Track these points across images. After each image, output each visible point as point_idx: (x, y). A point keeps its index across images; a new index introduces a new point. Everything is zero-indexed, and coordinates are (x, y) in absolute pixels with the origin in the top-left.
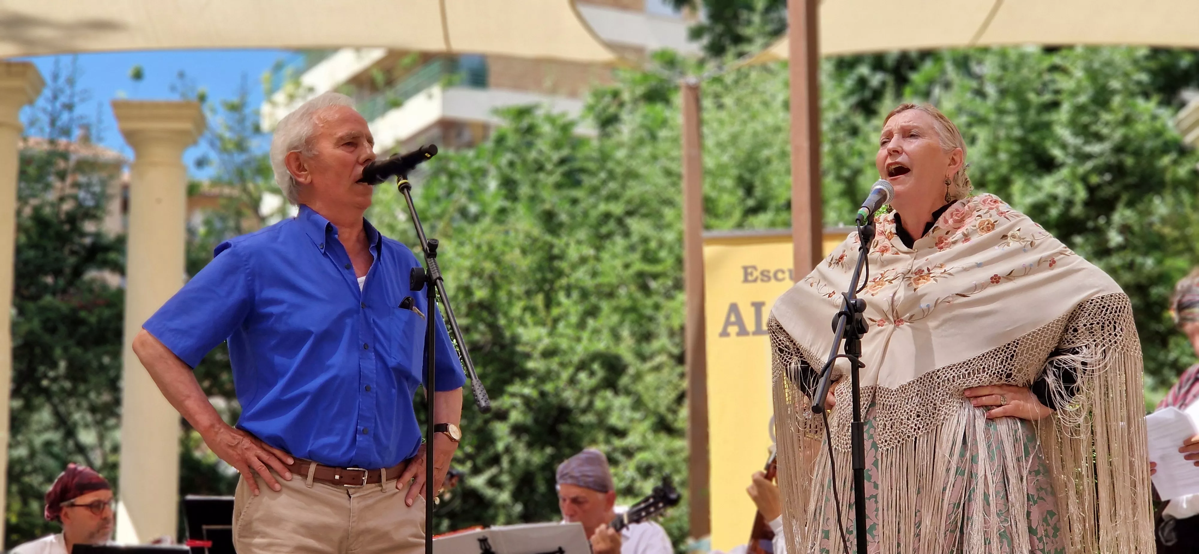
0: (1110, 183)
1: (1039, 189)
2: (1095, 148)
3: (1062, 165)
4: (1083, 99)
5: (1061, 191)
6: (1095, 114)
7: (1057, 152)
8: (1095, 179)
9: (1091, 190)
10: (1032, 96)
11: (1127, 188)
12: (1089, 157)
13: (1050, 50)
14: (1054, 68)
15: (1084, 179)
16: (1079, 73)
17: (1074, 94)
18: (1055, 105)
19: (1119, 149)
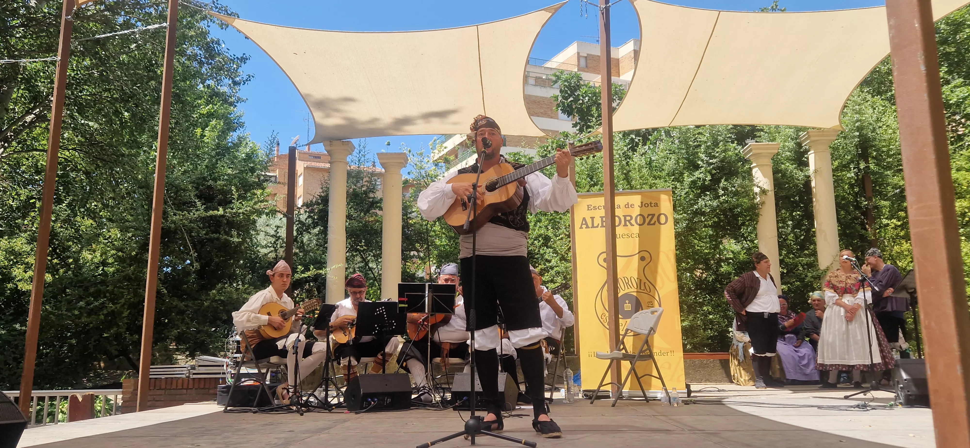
2: (714, 161)
3: (702, 167)
4: (709, 144)
7: (700, 162)
8: (714, 172)
10: (691, 143)
12: (712, 164)
13: (698, 127)
16: (708, 135)
17: (705, 142)
18: (699, 146)
19: (722, 161)
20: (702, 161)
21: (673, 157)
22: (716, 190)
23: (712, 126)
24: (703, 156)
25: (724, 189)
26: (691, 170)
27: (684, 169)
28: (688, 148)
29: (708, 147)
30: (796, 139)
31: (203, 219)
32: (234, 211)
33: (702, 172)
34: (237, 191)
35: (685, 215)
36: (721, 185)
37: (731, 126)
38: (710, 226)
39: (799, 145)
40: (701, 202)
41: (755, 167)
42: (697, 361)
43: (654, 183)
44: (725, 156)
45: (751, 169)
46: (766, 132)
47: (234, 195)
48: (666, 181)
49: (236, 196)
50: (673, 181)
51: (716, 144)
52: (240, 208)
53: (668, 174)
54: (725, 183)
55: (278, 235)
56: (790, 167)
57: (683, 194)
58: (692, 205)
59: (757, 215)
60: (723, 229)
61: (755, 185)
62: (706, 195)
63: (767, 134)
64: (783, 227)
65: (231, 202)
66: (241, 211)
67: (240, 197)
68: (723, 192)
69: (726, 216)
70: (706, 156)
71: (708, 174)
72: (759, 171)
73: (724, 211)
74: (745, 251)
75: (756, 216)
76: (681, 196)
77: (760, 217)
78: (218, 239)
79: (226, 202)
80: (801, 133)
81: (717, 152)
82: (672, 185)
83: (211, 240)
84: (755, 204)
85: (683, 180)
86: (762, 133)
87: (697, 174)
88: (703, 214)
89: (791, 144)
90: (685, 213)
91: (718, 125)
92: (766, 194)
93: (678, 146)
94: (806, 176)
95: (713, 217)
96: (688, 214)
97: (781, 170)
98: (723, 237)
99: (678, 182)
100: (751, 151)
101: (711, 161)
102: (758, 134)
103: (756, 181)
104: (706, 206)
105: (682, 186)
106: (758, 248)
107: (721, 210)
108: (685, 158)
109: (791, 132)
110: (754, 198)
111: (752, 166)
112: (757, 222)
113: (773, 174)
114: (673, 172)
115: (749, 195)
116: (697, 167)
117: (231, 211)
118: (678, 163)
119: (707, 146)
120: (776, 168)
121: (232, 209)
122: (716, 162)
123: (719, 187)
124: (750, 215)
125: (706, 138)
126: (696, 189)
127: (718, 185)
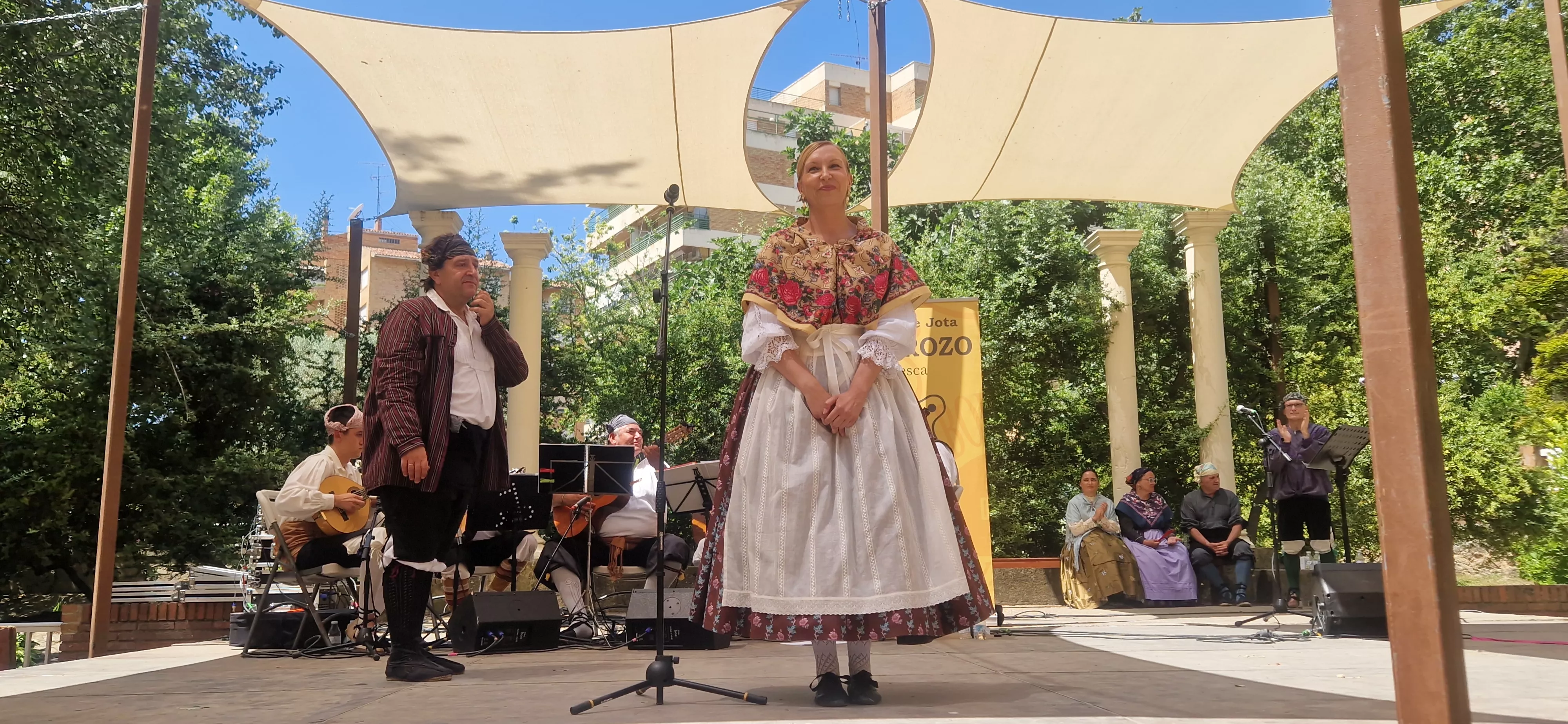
0: (1048, 276)
1: (1009, 279)
2: (1042, 256)
3: (1023, 266)
4: (1034, 229)
5: (1021, 280)
6: (1040, 238)
7: (1019, 259)
8: (1041, 274)
9: (1039, 279)
10: (1006, 228)
11: (1058, 278)
12: (1039, 261)
13: (1016, 203)
14: (1018, 213)
15: (1034, 274)
16: (1032, 215)
17: (1029, 227)
18: (1020, 233)
19: (1054, 257)
20: (1023, 256)
21: (978, 249)
22: (1043, 303)
23: (1040, 201)
24: (1024, 249)
25: (1057, 301)
26: (1005, 270)
27: (995, 268)
28: (1001, 234)
29: (1033, 235)
30: (1167, 224)
31: (201, 338)
32: (256, 324)
33: (1023, 275)
34: (261, 291)
35: (996, 342)
36: (1052, 295)
37: (1069, 203)
38: (1033, 360)
39: (1171, 234)
40: (1020, 322)
41: (1103, 267)
42: (1011, 571)
43: (948, 290)
44: (1058, 249)
45: (1097, 270)
46: (1121, 214)
47: (256, 298)
48: (966, 288)
49: (259, 300)
50: (977, 287)
51: (1045, 229)
52: (267, 320)
53: (970, 277)
54: (1058, 292)
55: (330, 367)
56: (1157, 268)
57: (993, 308)
58: (1007, 326)
59: (1106, 343)
60: (1054, 364)
61: (1103, 296)
62: (1029, 310)
63: (1122, 216)
64: (1144, 363)
65: (250, 310)
66: (268, 325)
67: (266, 302)
68: (1054, 306)
69: (1059, 345)
70: (1029, 249)
71: (1032, 278)
72: (1110, 274)
73: (1055, 337)
74: (1086, 400)
75: (1104, 344)
77: (1111, 345)
78: (228, 371)
79: (243, 310)
80: (1174, 216)
81: (1047, 244)
82: (977, 293)
83: (215, 373)
84: (1102, 326)
85: (994, 287)
86: (1115, 214)
87: (1015, 277)
88: (1023, 340)
89: (1159, 233)
90: (995, 339)
91: (1048, 200)
92: (1120, 311)
93: (986, 232)
94: (1180, 283)
95: (1039, 346)
96: (999, 340)
97: (1143, 273)
98: (1053, 376)
99: (985, 289)
100: (1098, 241)
101: (1036, 257)
102: (1109, 216)
103: (1105, 290)
104: (1028, 327)
105: (991, 296)
106: (1106, 394)
107: (1051, 335)
108: (998, 252)
109: (1159, 213)
110: (1102, 316)
111: (1099, 266)
112: (1106, 353)
113: (1132, 279)
114: (979, 272)
115: (1093, 312)
116: (1015, 266)
117: (251, 324)
118: (986, 259)
119: (1031, 233)
120: (1136, 270)
121: (253, 321)
122: (1045, 259)
123: (1049, 299)
124: (1095, 343)
125: (1029, 220)
126: (1014, 300)
127: (1048, 295)
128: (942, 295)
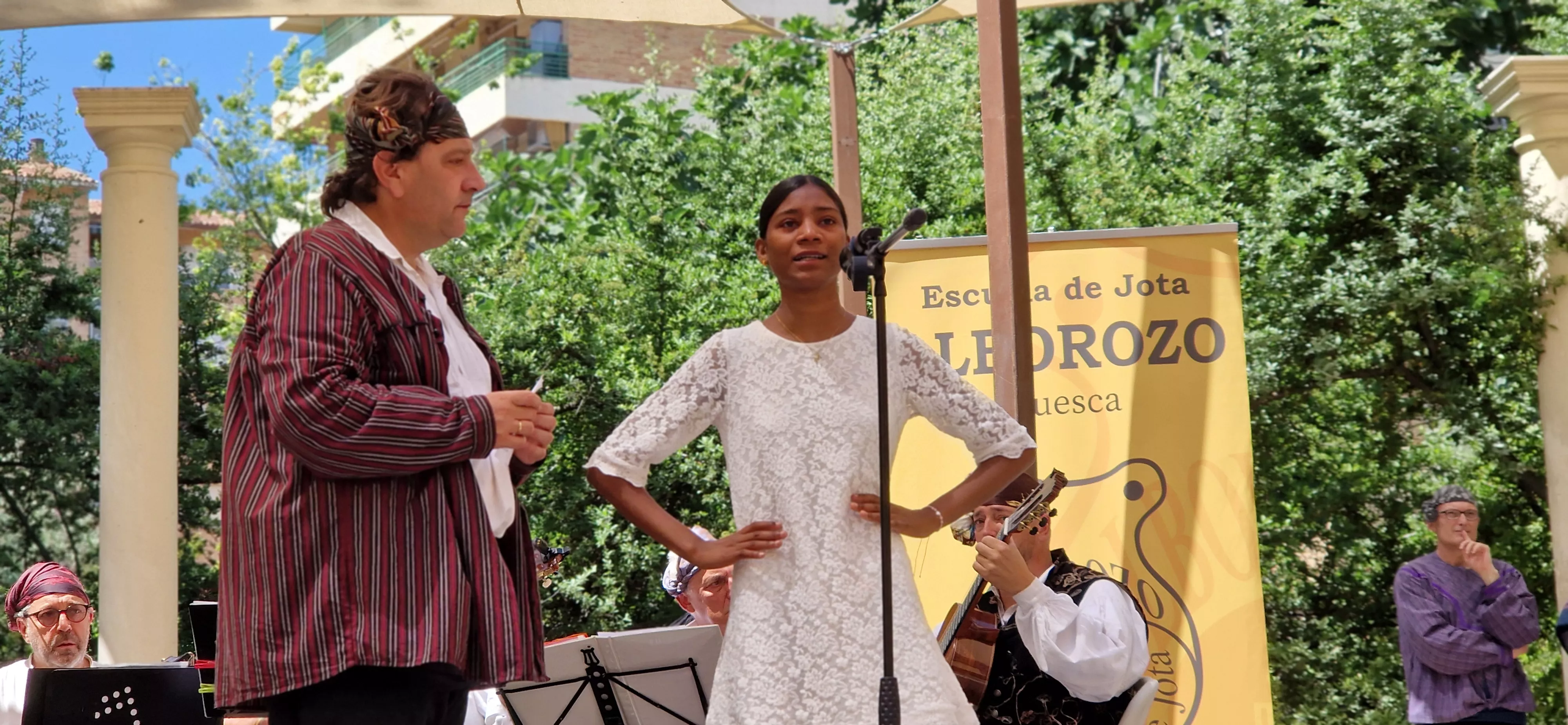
0: (1397, 170)
1: (1304, 180)
2: (1378, 123)
3: (1335, 147)
4: (1360, 59)
5: (1332, 181)
6: (1376, 79)
7: (1326, 130)
8: (1378, 165)
9: (1373, 179)
10: (1291, 58)
11: (1421, 175)
12: (1370, 135)
16: (1355, 26)
17: (1346, 54)
20: (1336, 123)
21: (1226, 109)
22: (1384, 235)
25: (1419, 230)
26: (1293, 158)
27: (1271, 154)
29: (1356, 72)
33: (1336, 168)
35: (1275, 331)
36: (1407, 214)
38: (1363, 373)
40: (1332, 283)
41: (1528, 147)
43: (1156, 209)
44: (1418, 107)
45: (1513, 156)
48: (1201, 202)
50: (1227, 200)
51: (1385, 58)
53: (1210, 177)
54: (1422, 208)
57: (1265, 249)
58: (1300, 292)
59: (1539, 328)
60: (1415, 380)
61: (1528, 215)
62: (1350, 254)
68: (1413, 242)
69: (1426, 338)
70: (1348, 107)
71: (1358, 176)
72: (1544, 164)
73: (1416, 317)
74: (1493, 466)
75: (1534, 332)
76: (1257, 257)
77: (1550, 333)
81: (1391, 92)
82: (1226, 214)
84: (1528, 287)
85: (1266, 199)
86: (1551, 20)
87: (1316, 174)
88: (1340, 325)
90: (1273, 325)
93: (1245, 66)
95: (1377, 340)
96: (1283, 328)
98: (1414, 410)
99: (1247, 204)
100: (1513, 85)
101: (1367, 124)
102: (1537, 24)
103: (1535, 200)
104: (1350, 293)
105: (1261, 219)
106: (1541, 453)
107: (1407, 312)
108: (1274, 116)
110: (1527, 264)
111: (1517, 143)
112: (1539, 353)
114: (1230, 164)
115: (1506, 255)
116: (1317, 148)
118: (1246, 132)
119: (1353, 70)
122: (1387, 129)
123: (1398, 224)
124: (1511, 330)
125: (1346, 38)
126: (1313, 231)
127: (1396, 215)
128: (1144, 222)
